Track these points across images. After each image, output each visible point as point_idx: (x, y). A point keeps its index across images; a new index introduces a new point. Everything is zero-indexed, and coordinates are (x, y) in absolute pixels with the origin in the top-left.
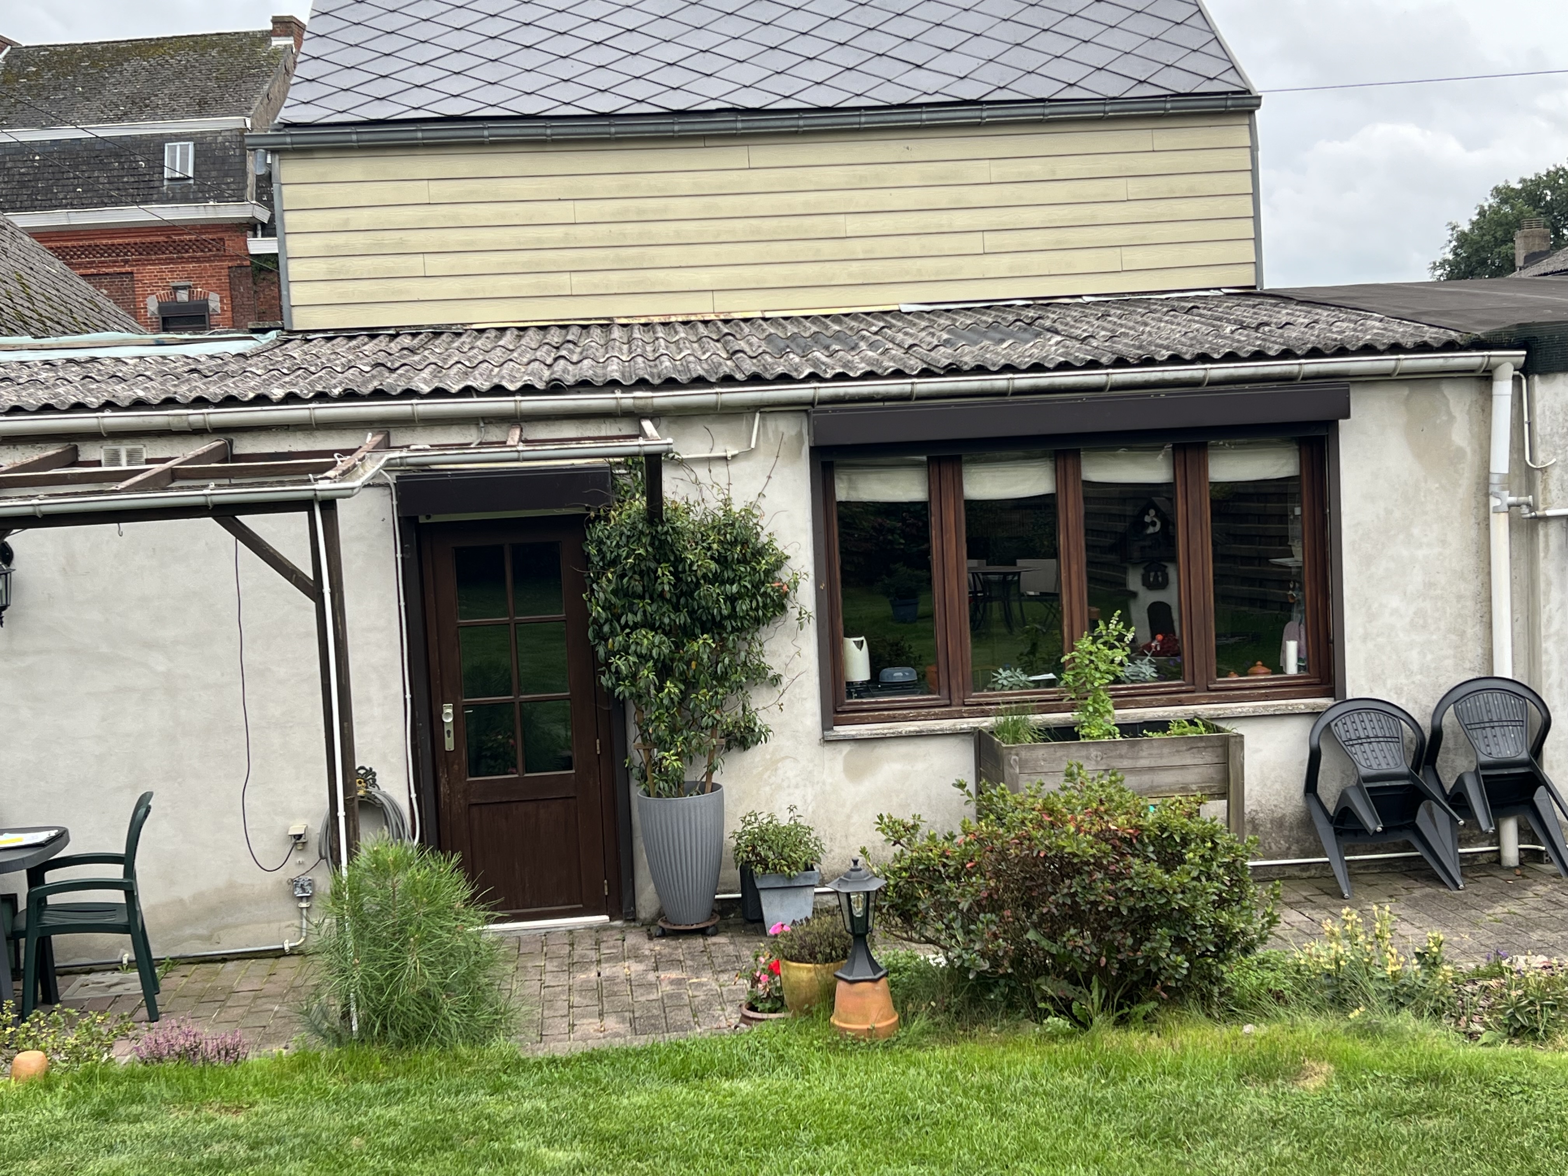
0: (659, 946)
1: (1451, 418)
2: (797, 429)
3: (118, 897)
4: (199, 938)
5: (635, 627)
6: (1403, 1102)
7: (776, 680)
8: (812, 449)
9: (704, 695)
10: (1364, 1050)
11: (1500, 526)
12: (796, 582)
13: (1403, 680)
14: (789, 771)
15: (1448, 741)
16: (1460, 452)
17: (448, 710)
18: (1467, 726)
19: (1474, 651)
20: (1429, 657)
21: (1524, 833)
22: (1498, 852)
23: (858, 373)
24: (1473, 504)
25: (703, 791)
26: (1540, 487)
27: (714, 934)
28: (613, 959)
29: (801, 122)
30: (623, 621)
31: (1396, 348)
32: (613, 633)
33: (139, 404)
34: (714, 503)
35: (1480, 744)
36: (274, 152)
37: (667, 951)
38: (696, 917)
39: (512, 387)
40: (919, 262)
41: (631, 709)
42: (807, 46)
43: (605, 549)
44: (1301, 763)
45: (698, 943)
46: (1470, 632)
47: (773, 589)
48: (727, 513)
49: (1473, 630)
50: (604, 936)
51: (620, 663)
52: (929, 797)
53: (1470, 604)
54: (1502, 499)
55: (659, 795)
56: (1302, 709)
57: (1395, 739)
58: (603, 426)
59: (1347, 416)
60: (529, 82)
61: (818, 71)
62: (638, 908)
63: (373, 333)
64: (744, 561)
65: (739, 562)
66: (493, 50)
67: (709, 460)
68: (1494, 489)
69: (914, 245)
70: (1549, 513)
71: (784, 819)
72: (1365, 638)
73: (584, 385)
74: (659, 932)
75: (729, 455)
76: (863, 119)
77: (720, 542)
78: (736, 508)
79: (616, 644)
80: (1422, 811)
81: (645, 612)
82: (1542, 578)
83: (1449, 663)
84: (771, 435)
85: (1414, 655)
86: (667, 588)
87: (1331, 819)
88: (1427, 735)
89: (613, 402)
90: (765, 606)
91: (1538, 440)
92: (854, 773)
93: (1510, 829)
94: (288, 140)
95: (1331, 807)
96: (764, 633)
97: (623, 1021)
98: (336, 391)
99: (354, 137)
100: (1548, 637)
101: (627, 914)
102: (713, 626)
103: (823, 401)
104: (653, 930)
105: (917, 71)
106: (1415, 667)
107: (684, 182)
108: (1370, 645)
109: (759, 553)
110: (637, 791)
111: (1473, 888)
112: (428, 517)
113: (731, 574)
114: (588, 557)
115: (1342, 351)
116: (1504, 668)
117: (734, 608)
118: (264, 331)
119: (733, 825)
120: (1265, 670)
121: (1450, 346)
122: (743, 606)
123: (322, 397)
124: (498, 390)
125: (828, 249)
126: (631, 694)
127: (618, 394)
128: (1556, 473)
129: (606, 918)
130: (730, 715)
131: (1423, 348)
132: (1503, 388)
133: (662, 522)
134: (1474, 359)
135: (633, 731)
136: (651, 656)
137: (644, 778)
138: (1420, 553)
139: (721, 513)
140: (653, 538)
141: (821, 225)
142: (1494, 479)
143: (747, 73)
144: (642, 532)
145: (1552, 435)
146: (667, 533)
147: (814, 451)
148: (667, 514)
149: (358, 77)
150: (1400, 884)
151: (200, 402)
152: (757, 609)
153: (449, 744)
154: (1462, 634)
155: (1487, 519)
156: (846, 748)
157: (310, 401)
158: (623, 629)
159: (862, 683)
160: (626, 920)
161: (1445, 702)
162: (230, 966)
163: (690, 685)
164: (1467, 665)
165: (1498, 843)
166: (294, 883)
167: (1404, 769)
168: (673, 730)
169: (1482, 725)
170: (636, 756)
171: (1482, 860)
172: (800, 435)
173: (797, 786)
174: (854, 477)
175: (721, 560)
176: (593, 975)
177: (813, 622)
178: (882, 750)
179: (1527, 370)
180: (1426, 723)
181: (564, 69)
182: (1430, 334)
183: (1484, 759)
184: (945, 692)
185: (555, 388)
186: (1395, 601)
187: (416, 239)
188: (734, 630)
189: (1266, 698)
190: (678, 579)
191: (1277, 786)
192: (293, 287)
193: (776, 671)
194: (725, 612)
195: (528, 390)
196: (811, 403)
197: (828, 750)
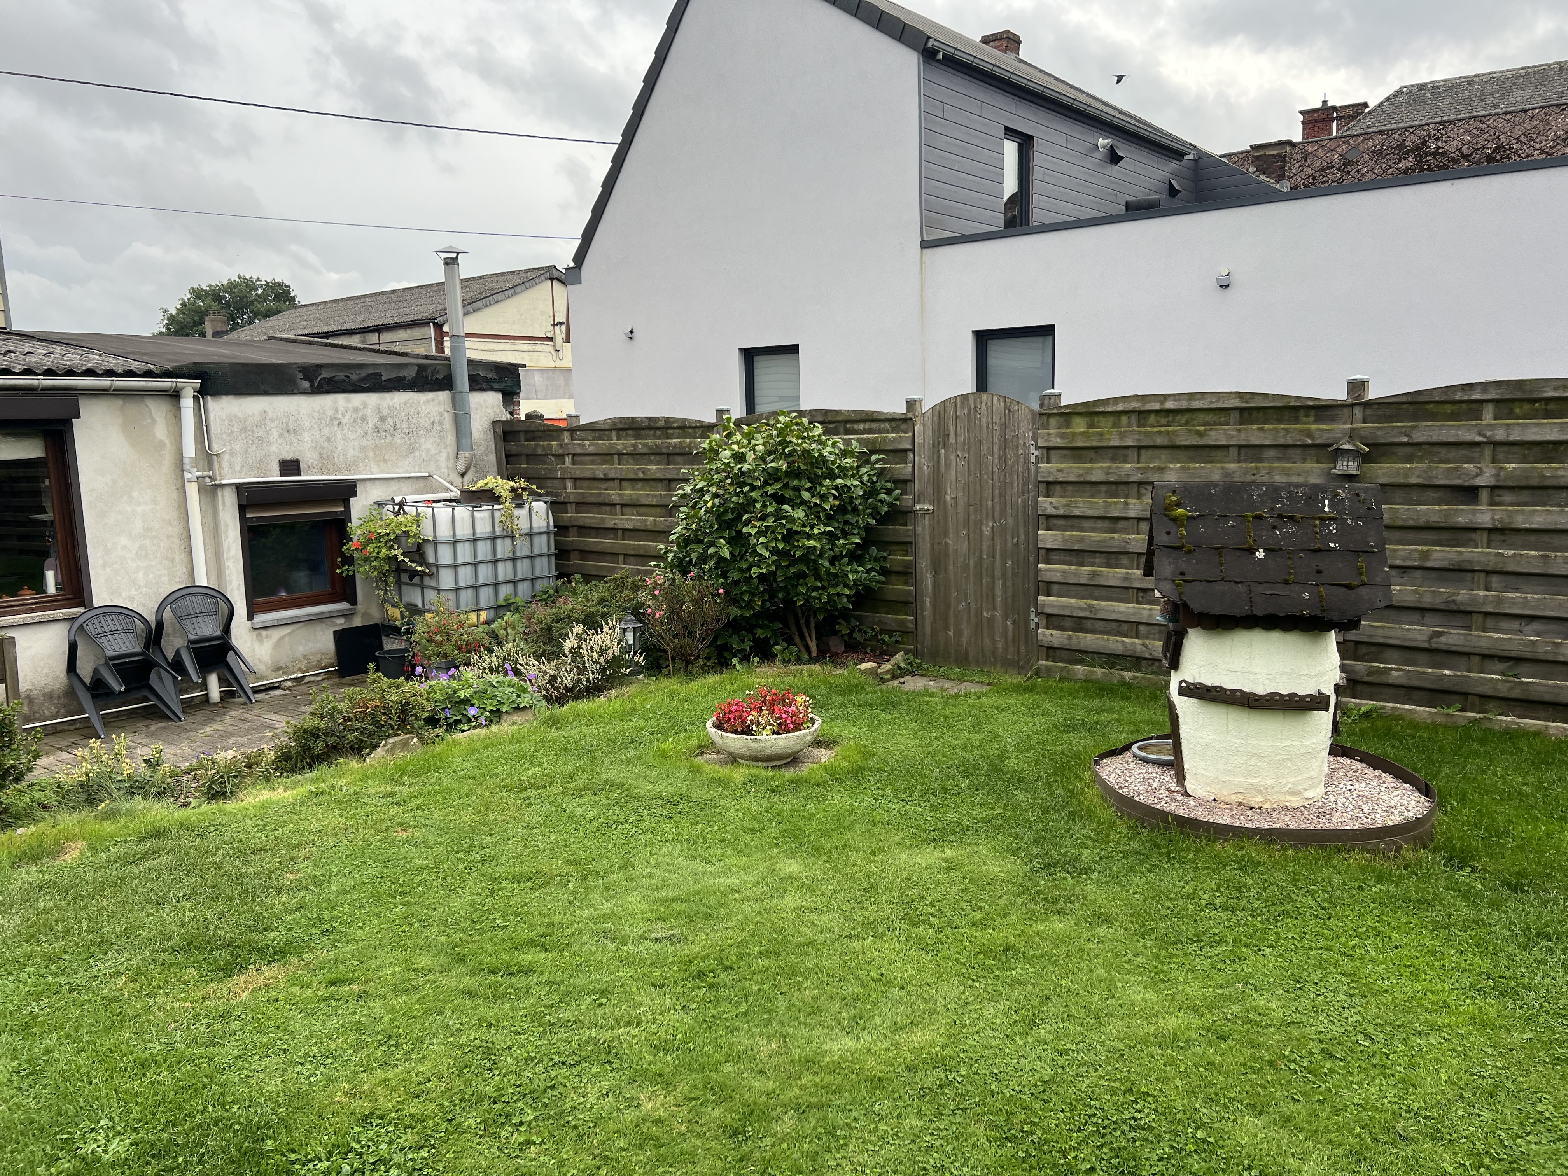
1: (154, 421)
6: (136, 853)
10: (109, 827)
11: (192, 490)
13: (133, 592)
15: (167, 628)
16: (162, 444)
18: (179, 619)
19: (181, 571)
20: (151, 576)
21: (222, 681)
22: (207, 695)
24: (173, 477)
26: (216, 466)
31: (110, 373)
35: (189, 628)
44: (64, 653)
46: (178, 559)
49: (180, 557)
53: (176, 541)
54: (192, 474)
56: (61, 616)
57: (132, 630)
59: (78, 417)
68: (186, 467)
70: (223, 482)
72: (104, 566)
80: (153, 676)
82: (222, 523)
83: (165, 579)
85: (140, 575)
87: (88, 688)
88: (153, 626)
91: (213, 436)
93: (213, 680)
95: (88, 681)
100: (228, 559)
106: (142, 583)
108: (108, 570)
111: (191, 719)
115: (70, 372)
116: (202, 580)
120: (30, 592)
121: (148, 374)
128: (226, 457)
131: (130, 374)
132: (187, 403)
134: (166, 383)
138: (139, 509)
142: (186, 461)
145: (222, 434)
150: (141, 724)
154: (173, 560)
155: (184, 486)
161: (164, 604)
164: (178, 580)
165: (206, 690)
167: (138, 649)
169: (189, 616)
171: (197, 701)
179: (202, 392)
180: (151, 618)
182: (134, 366)
183: (192, 637)
186: (124, 541)
189: (32, 611)
191: (46, 671)
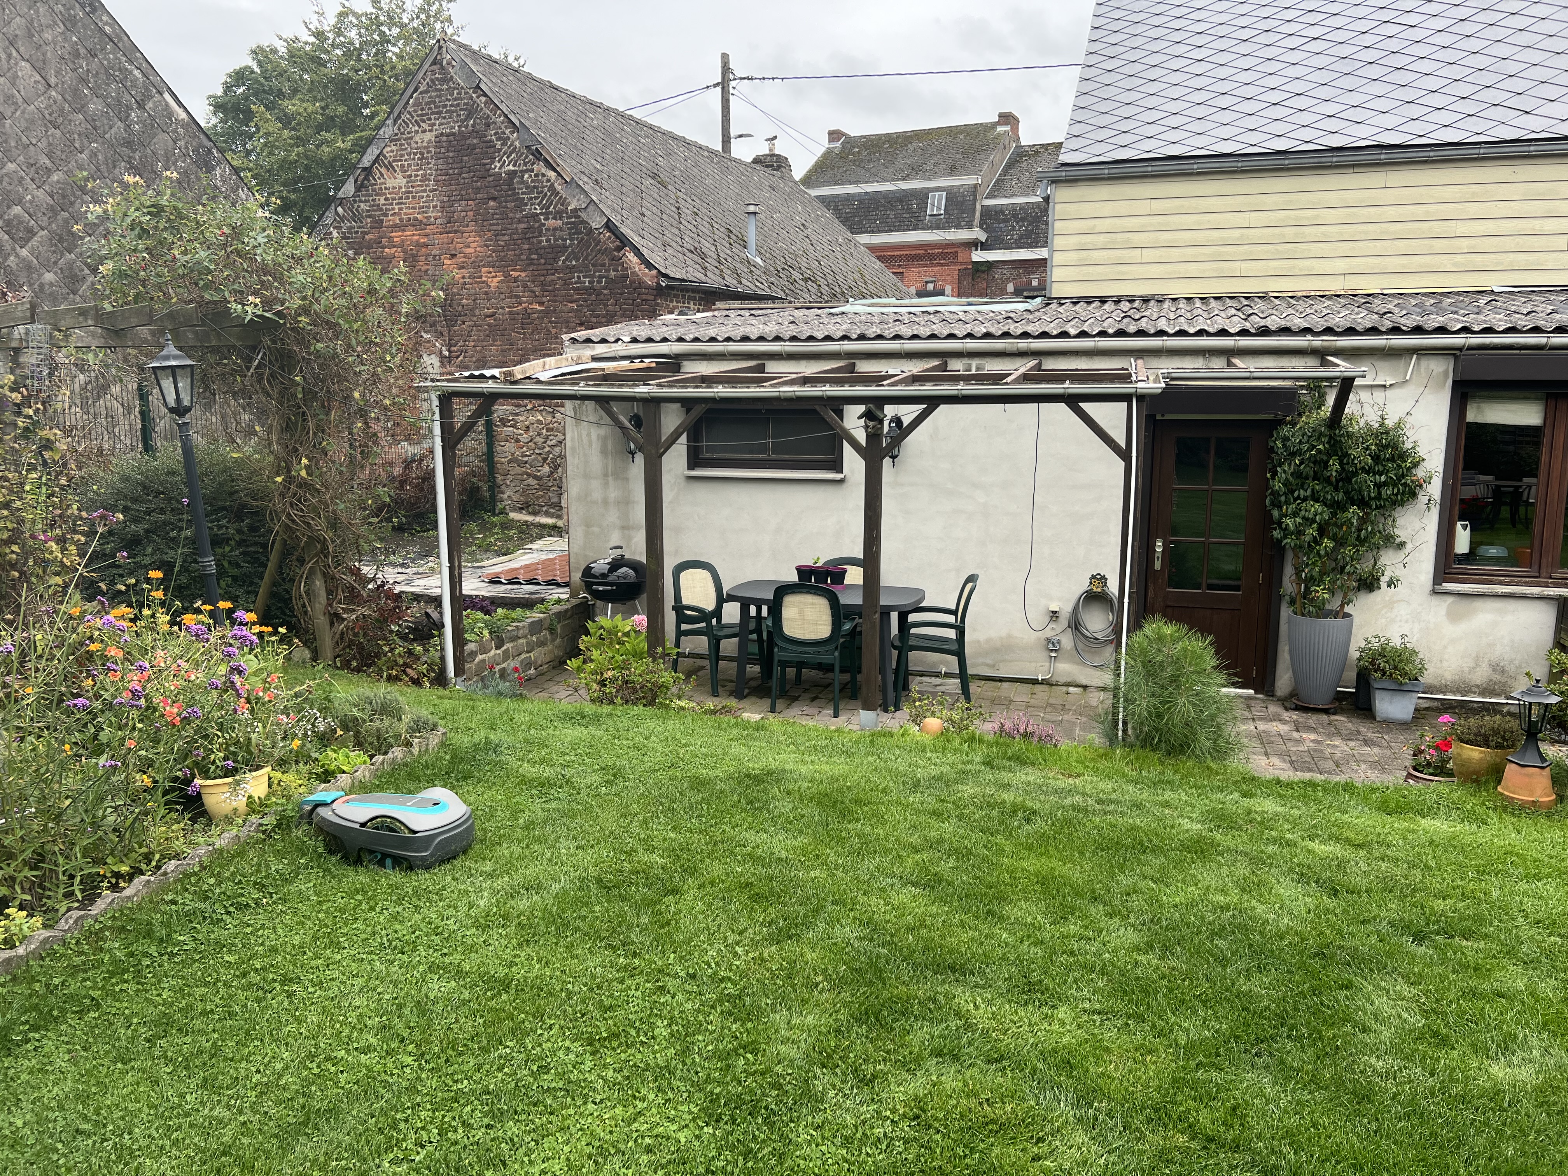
0: (1295, 715)
2: (1445, 367)
3: (951, 634)
4: (987, 665)
5: (1305, 499)
7: (1402, 545)
8: (1455, 383)
9: (1349, 551)
12: (1431, 477)
14: (1403, 611)
17: (1159, 543)
23: (1501, 329)
25: (1336, 615)
27: (1334, 714)
28: (1261, 719)
29: (1432, 154)
30: (1296, 494)
32: (1287, 503)
33: (988, 335)
34: (1372, 417)
36: (1053, 182)
37: (1301, 720)
38: (1322, 699)
39: (1232, 331)
40: (1512, 255)
41: (1289, 556)
42: (1437, 100)
43: (1288, 444)
45: (1324, 717)
47: (1412, 481)
48: (1382, 425)
50: (1253, 703)
51: (1289, 522)
52: (1512, 641)
55: (1303, 615)
58: (1294, 360)
60: (1225, 132)
61: (1445, 117)
62: (1276, 688)
63: (1103, 300)
64: (1392, 459)
65: (1388, 460)
66: (1200, 111)
67: (1372, 386)
69: (1510, 243)
71: (1396, 642)
73: (1285, 331)
74: (1293, 706)
75: (1388, 383)
76: (1482, 151)
77: (1376, 445)
78: (1390, 423)
79: (1290, 510)
81: (1313, 490)
84: (1423, 370)
86: (1334, 474)
89: (1306, 343)
90: (1403, 493)
92: (1453, 617)
94: (1064, 174)
96: (1398, 512)
97: (1285, 761)
98: (1111, 331)
99: (1106, 171)
101: (1268, 691)
102: (1363, 503)
103: (1470, 348)
104: (1286, 704)
105: (1526, 115)
107: (1333, 198)
109: (1403, 456)
110: (1286, 612)
112: (1163, 415)
113: (1381, 468)
114: (1272, 450)
117: (1379, 493)
118: (1033, 298)
119: (1357, 643)
122: (1387, 492)
123: (1103, 334)
124: (1223, 333)
125: (1440, 245)
126: (1296, 545)
127: (1309, 337)
129: (1251, 692)
130: (1364, 567)
133: (1340, 428)
135: (1289, 571)
136: (1314, 521)
137: (1292, 602)
139: (1377, 425)
140: (1330, 437)
141: (1437, 228)
143: (1389, 121)
144: (1321, 434)
146: (1340, 436)
147: (1456, 384)
148: (1344, 422)
149: (1107, 133)
151: (1025, 335)
152: (1397, 495)
153: (1158, 565)
156: (1450, 599)
157: (1094, 336)
158: (1295, 500)
159: (1463, 554)
160: (1267, 695)
162: (1006, 685)
163: (1340, 543)
166: (1048, 640)
168: (1322, 573)
170: (1289, 585)
172: (1446, 373)
173: (1407, 621)
174: (1482, 405)
175: (1376, 458)
176: (1252, 728)
177: (1438, 506)
178: (1479, 603)
181: (1251, 122)
184: (1536, 567)
185: (1264, 332)
187: (1138, 239)
188: (1377, 508)
190: (1343, 469)
192: (1054, 269)
193: (1402, 539)
194: (1373, 495)
195: (1244, 333)
196: (1460, 349)
197: (1436, 600)
